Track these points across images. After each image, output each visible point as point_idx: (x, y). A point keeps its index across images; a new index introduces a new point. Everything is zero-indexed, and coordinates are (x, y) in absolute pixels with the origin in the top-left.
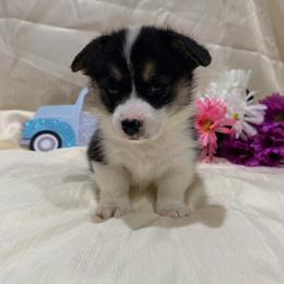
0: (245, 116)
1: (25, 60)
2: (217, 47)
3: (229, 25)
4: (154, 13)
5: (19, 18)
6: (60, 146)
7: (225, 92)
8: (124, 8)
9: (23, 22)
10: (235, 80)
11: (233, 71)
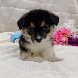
0: (76, 32)
1: (12, 18)
2: (66, 13)
4: (48, 4)
5: (10, 6)
7: (69, 26)
8: (39, 3)
10: (72, 22)
11: (71, 20)
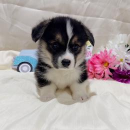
2: (115, 21)
3: (121, 10)
5: (14, 4)
6: (31, 71)
9: (16, 6)
11: (121, 35)
